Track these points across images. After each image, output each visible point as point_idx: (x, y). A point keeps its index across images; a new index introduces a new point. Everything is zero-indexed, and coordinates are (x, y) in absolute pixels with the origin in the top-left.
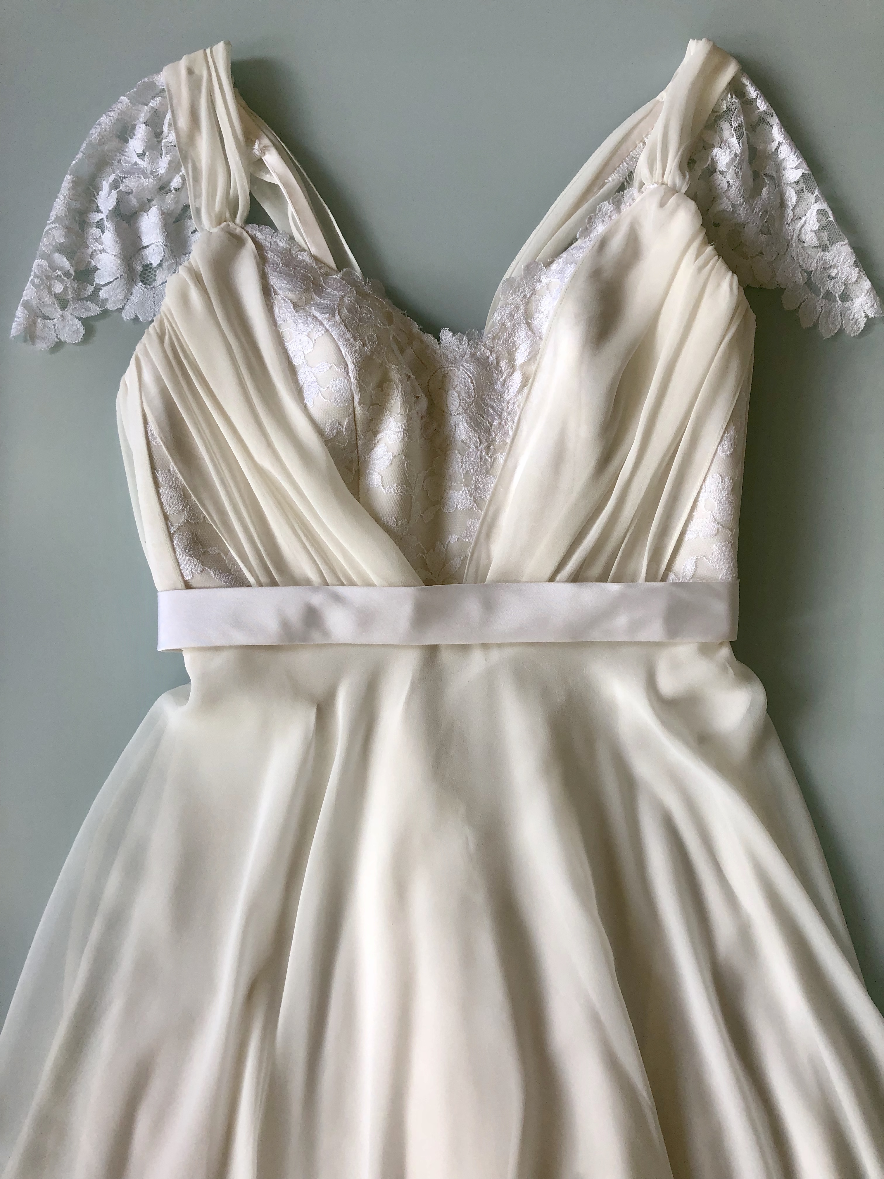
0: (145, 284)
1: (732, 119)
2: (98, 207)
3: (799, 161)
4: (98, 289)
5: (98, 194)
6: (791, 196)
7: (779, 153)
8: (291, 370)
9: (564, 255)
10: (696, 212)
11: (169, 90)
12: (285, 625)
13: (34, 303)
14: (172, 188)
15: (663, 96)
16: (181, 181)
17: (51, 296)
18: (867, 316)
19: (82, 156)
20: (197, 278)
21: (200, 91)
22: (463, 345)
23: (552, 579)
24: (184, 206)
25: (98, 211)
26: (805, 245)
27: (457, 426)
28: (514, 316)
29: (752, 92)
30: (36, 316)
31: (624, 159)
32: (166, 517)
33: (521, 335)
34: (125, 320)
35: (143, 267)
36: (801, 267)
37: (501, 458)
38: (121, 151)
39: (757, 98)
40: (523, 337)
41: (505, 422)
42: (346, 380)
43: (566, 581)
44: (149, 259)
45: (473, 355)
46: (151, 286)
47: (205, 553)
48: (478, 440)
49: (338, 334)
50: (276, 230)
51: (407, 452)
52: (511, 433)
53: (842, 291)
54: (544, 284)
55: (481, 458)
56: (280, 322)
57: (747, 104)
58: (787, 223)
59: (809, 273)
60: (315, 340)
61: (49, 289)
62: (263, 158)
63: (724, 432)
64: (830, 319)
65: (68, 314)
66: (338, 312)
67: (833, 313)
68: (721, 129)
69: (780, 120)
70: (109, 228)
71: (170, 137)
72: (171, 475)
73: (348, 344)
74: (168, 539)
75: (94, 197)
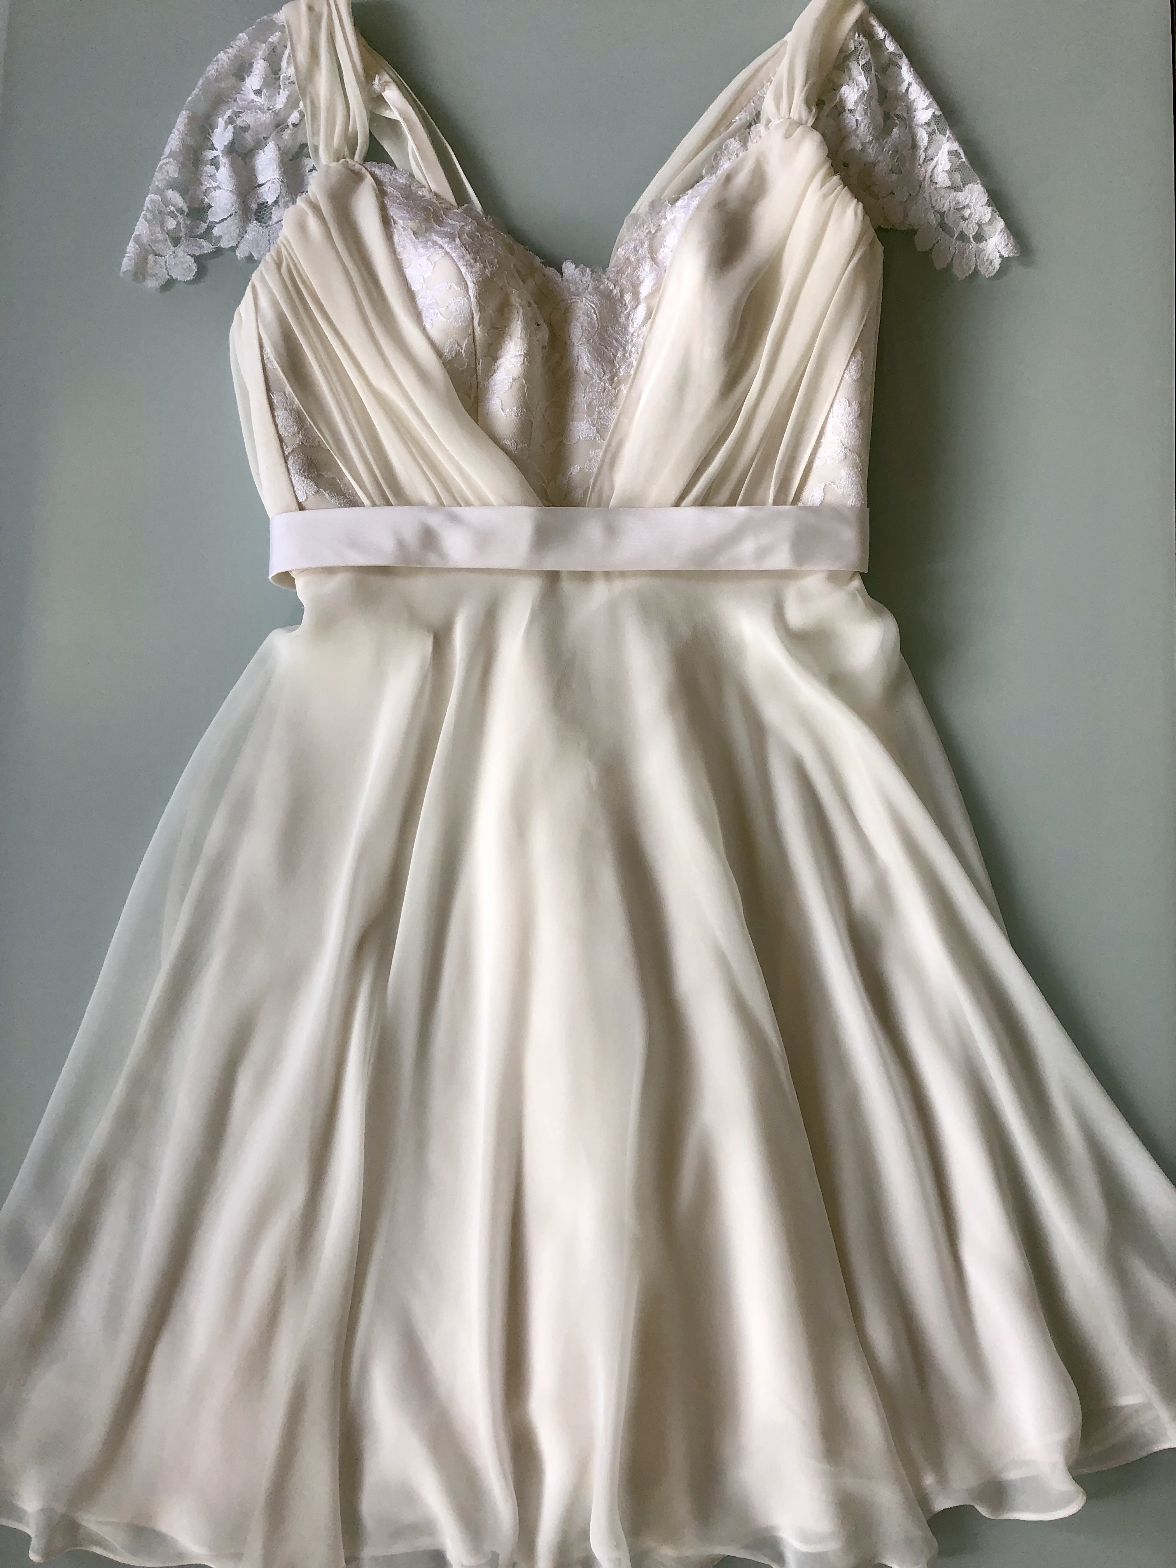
0: (259, 222)
1: (860, 57)
2: (213, 144)
3: (929, 101)
4: (210, 228)
5: (213, 132)
6: (923, 137)
7: (909, 94)
8: (410, 295)
9: (690, 192)
10: (822, 142)
11: (289, 26)
12: (401, 544)
13: (145, 240)
14: (290, 124)
15: (789, 37)
16: (299, 116)
17: (163, 232)
18: (1001, 256)
19: (199, 92)
20: (316, 208)
21: (320, 27)
22: (586, 277)
23: (677, 504)
24: (301, 144)
25: (213, 148)
26: (938, 186)
27: (579, 357)
28: (638, 251)
29: (880, 32)
30: (146, 251)
31: (752, 99)
32: (281, 439)
33: (645, 269)
34: (239, 258)
35: (258, 205)
36: (933, 207)
37: (624, 389)
38: (239, 90)
39: (885, 38)
40: (648, 271)
41: (629, 354)
42: (465, 298)
43: (692, 505)
44: (265, 197)
45: (597, 288)
46: (267, 225)
47: (320, 476)
48: (601, 370)
49: (458, 256)
50: (395, 168)
51: (528, 375)
52: (635, 364)
53: (976, 232)
54: (669, 220)
55: (605, 389)
56: (399, 249)
57: (876, 46)
58: (919, 165)
59: (942, 214)
60: (435, 263)
61: (162, 225)
62: (383, 94)
63: (851, 357)
64: (964, 261)
65: (180, 250)
66: (459, 237)
67: (967, 254)
68: (850, 70)
69: (909, 60)
70: (225, 163)
71: (288, 70)
72: (287, 398)
73: (468, 265)
74: (282, 461)
75: (209, 134)
